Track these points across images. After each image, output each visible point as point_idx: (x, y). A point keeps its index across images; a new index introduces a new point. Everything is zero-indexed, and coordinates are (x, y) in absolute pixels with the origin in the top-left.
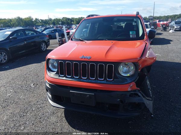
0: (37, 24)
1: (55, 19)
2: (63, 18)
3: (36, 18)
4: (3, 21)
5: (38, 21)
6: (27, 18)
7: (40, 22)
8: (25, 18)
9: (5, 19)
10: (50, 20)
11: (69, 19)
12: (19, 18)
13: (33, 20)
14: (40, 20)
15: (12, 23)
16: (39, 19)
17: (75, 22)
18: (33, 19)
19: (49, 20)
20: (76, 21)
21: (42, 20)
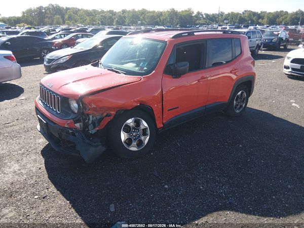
0: (197, 22)
1: (229, 14)
2: (245, 11)
3: (199, 12)
4: (151, 14)
5: (201, 16)
6: (186, 11)
7: (204, 19)
8: (182, 11)
9: (154, 12)
10: (222, 14)
11: (254, 14)
12: (173, 11)
13: (193, 15)
14: (205, 14)
15: (162, 18)
16: (203, 13)
17: (266, 20)
18: (193, 13)
19: (218, 15)
20: (268, 18)
21: (207, 15)
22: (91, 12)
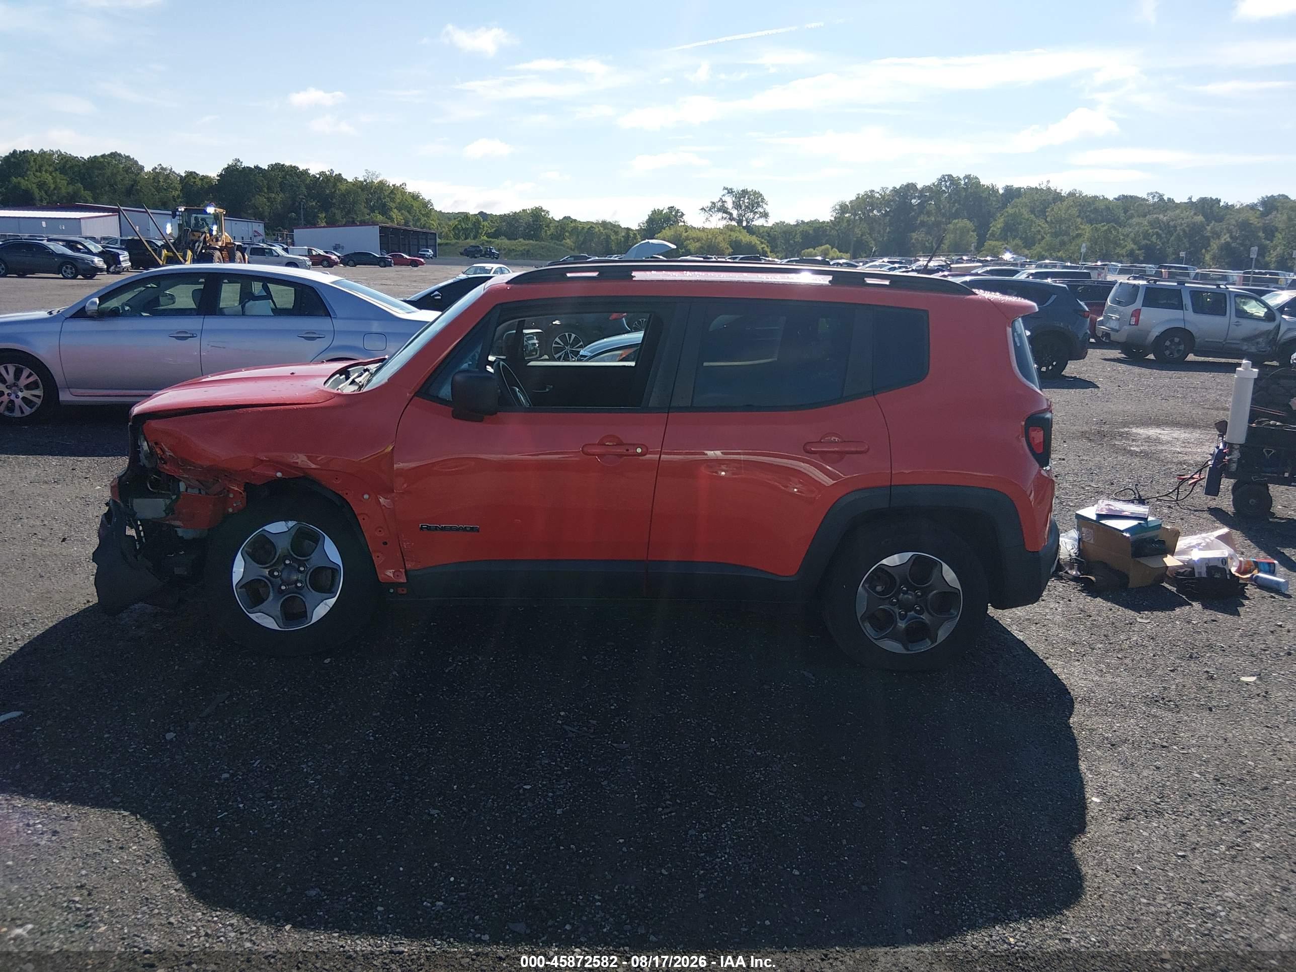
22: (1108, 208)
